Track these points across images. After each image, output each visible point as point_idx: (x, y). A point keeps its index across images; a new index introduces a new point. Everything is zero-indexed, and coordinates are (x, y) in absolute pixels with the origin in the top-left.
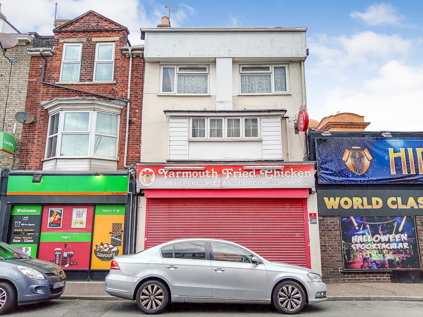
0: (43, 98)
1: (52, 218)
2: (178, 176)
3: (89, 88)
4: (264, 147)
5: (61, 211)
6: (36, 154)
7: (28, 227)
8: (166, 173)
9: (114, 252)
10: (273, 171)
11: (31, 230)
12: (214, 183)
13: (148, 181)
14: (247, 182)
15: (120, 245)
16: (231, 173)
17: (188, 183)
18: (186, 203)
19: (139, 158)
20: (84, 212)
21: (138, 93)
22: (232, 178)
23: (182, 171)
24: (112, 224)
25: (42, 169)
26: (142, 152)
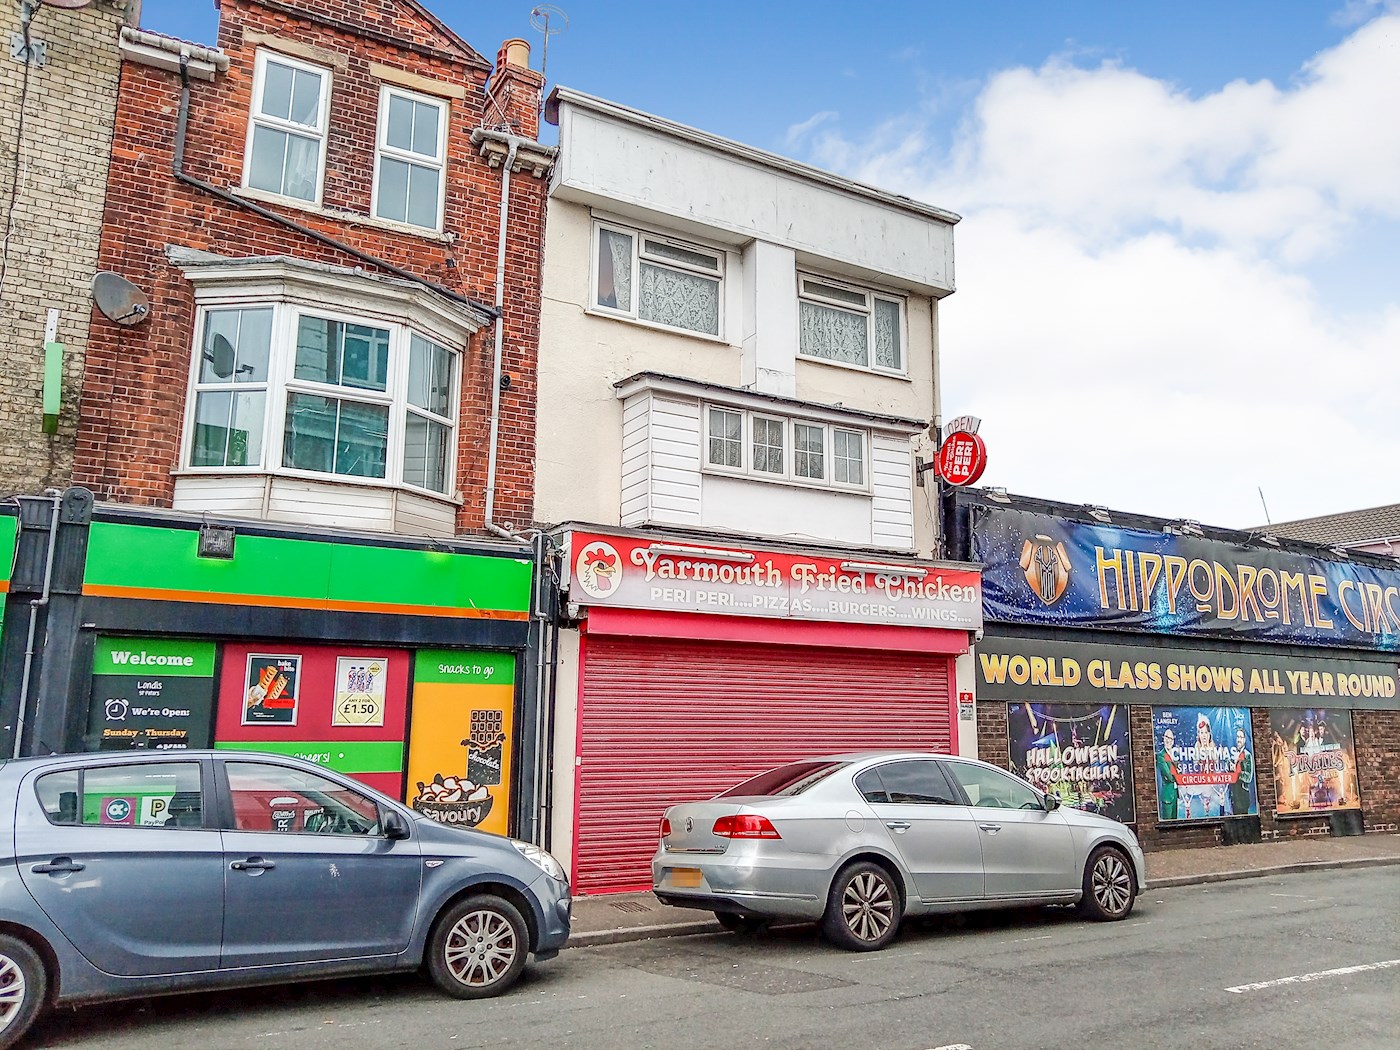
0: (176, 234)
1: (260, 691)
2: (682, 575)
3: (360, 236)
4: (877, 515)
5: (294, 664)
6: (151, 444)
7: (162, 723)
8: (650, 563)
9: (475, 805)
10: (903, 580)
11: (174, 733)
12: (773, 603)
13: (604, 584)
14: (847, 604)
15: (497, 780)
16: (811, 578)
17: (710, 598)
18: (687, 656)
19: (529, 503)
20: (377, 670)
21: (523, 291)
22: (813, 591)
23: (693, 560)
24: (470, 716)
25: (170, 506)
26: (537, 487)
